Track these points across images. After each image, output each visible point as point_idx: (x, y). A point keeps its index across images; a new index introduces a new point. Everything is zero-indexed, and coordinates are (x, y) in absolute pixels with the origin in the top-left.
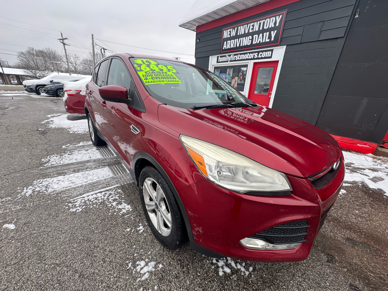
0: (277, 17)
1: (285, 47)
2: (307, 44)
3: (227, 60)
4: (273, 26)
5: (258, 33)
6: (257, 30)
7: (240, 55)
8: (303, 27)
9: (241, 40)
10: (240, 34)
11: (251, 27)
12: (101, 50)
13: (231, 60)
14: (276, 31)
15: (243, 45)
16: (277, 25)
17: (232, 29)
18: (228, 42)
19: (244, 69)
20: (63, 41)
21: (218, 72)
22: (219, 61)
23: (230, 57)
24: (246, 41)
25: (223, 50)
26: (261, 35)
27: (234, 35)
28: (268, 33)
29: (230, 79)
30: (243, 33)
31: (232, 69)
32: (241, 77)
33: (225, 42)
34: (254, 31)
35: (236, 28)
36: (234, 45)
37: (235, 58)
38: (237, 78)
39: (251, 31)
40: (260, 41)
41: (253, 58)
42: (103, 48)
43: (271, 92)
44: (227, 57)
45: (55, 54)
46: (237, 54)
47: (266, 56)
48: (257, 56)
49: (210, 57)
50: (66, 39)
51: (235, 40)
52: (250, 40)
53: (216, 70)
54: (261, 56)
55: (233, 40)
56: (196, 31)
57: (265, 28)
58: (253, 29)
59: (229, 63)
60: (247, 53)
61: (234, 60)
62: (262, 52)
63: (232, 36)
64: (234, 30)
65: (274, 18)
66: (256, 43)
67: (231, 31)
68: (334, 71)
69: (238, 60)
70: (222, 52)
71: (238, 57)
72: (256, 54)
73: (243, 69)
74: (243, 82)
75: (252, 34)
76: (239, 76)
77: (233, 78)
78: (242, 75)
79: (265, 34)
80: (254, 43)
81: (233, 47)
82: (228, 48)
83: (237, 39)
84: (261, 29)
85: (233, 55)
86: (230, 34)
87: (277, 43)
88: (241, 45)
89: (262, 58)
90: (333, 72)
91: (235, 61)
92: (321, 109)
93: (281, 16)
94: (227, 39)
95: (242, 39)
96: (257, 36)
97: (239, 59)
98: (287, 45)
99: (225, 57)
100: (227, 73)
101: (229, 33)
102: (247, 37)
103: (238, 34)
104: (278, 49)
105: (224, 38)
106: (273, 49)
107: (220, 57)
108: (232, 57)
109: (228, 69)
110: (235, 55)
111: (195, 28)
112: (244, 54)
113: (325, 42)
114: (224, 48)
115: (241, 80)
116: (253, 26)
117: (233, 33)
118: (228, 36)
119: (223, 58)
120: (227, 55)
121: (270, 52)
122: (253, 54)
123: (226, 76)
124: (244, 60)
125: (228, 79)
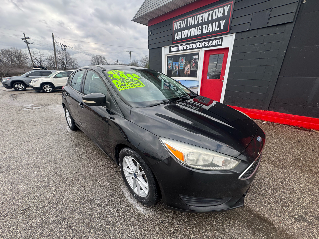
0: (225, 7)
1: (234, 35)
2: (256, 31)
3: (179, 50)
4: (222, 16)
5: (207, 23)
6: (206, 20)
7: (191, 44)
8: (251, 15)
9: (191, 31)
10: (190, 25)
11: (201, 18)
12: (62, 46)
13: (183, 49)
14: (224, 21)
15: (194, 35)
16: (226, 14)
17: (182, 21)
18: (179, 33)
19: (196, 57)
20: (26, 40)
21: (171, 61)
22: (171, 51)
23: (182, 46)
24: (196, 31)
25: (175, 41)
26: (210, 25)
27: (184, 26)
28: (217, 23)
29: (182, 67)
30: (193, 24)
31: (184, 58)
32: (194, 65)
33: (176, 34)
34: (204, 21)
35: (186, 20)
36: (185, 35)
37: (187, 47)
38: (189, 65)
39: (200, 22)
40: (210, 31)
41: (203, 46)
42: (64, 45)
43: (223, 77)
44: (179, 47)
45: (20, 52)
46: (189, 44)
47: (216, 44)
49: (163, 48)
50: (28, 38)
51: (186, 31)
52: (200, 30)
53: (169, 59)
54: (212, 44)
55: (184, 31)
56: (147, 25)
57: (214, 18)
58: (202, 20)
59: (181, 52)
60: (197, 42)
62: (213, 40)
63: (182, 27)
64: (184, 22)
65: (222, 9)
66: (206, 32)
67: (181, 22)
68: (284, 54)
69: (189, 49)
70: (174, 43)
71: (189, 46)
72: (206, 43)
73: (194, 57)
74: (195, 69)
75: (202, 24)
76: (192, 63)
77: (185, 65)
78: (194, 62)
79: (214, 24)
80: (204, 32)
82: (179, 38)
83: (188, 30)
84: (210, 19)
85: (185, 45)
86: (180, 26)
87: (226, 31)
88: (192, 35)
89: (212, 46)
90: (283, 56)
91: (187, 50)
92: (274, 90)
93: (229, 6)
94: (178, 31)
95: (192, 29)
96: (207, 26)
97: (190, 48)
98: (236, 33)
99: (177, 47)
100: (180, 61)
102: (197, 28)
103: (188, 25)
104: (227, 37)
105: (175, 29)
106: (223, 37)
107: (172, 47)
109: (180, 57)
110: (186, 44)
111: (147, 22)
112: (195, 43)
113: (274, 28)
114: (175, 39)
115: (193, 67)
116: (202, 17)
117: (184, 25)
118: (179, 28)
119: (175, 47)
120: (179, 45)
121: (220, 40)
122: (204, 43)
123: (179, 64)
124: (195, 48)
125: (181, 67)
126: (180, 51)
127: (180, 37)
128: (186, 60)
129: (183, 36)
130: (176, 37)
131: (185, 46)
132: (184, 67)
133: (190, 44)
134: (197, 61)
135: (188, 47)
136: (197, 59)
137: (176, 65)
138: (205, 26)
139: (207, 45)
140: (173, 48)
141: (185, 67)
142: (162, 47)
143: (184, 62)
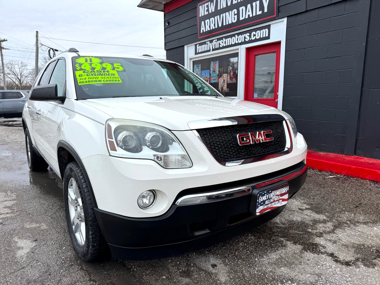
1: (286, 19)
2: (316, 11)
3: (209, 49)
5: (245, 3)
9: (223, 17)
10: (222, 8)
12: (49, 51)
13: (214, 48)
15: (227, 24)
17: (209, 3)
18: (206, 21)
19: (234, 60)
21: (199, 68)
22: (197, 52)
23: (212, 43)
24: (230, 18)
25: (201, 35)
26: (249, 6)
27: (213, 11)
28: (258, 3)
29: (215, 78)
30: (225, 6)
32: (232, 74)
33: (203, 22)
34: (239, 1)
35: (215, 1)
36: (215, 25)
37: (219, 44)
38: (225, 75)
39: (235, 2)
40: (249, 15)
41: (243, 41)
42: (53, 49)
43: (278, 93)
44: (208, 44)
46: (222, 39)
47: (262, 37)
48: (248, 38)
49: (186, 47)
51: (216, 17)
52: (235, 15)
53: (195, 66)
54: (255, 37)
55: (213, 18)
56: (163, 10)
59: (211, 52)
60: (234, 35)
61: (218, 47)
62: (255, 30)
63: (210, 12)
64: (212, 3)
66: (243, 18)
67: (208, 5)
69: (224, 47)
70: (200, 38)
71: (223, 42)
72: (247, 36)
73: (232, 60)
74: (234, 81)
75: (237, 6)
76: (229, 71)
77: (220, 76)
78: (233, 69)
79: (254, 4)
80: (241, 18)
81: (214, 28)
82: (207, 30)
83: (218, 16)
85: (216, 40)
86: (208, 10)
87: (273, 15)
88: (224, 24)
89: (256, 40)
91: (220, 48)
94: (205, 18)
95: (224, 14)
96: (244, 8)
97: (224, 45)
98: (288, 17)
99: (206, 44)
100: (212, 69)
101: (206, 9)
102: (230, 12)
103: (219, 8)
104: (276, 24)
105: (200, 16)
106: (270, 25)
107: (198, 45)
108: (215, 44)
109: (212, 62)
110: (218, 39)
111: (163, 6)
112: (231, 36)
113: (342, 6)
114: (202, 32)
115: (231, 79)
117: (212, 9)
118: (206, 13)
119: (203, 45)
120: (208, 41)
121: (267, 30)
122: (243, 36)
123: (210, 74)
124: (232, 46)
125: (213, 78)
126: (209, 51)
127: (208, 28)
128: (220, 67)
129: (212, 27)
130: (203, 29)
131: (217, 42)
132: (217, 79)
133: (224, 39)
134: (236, 68)
135: (221, 43)
136: (237, 64)
137: (207, 76)
138: (242, 9)
139: (248, 39)
140: (200, 46)
141: (219, 78)
142: (184, 46)
143: (218, 69)
